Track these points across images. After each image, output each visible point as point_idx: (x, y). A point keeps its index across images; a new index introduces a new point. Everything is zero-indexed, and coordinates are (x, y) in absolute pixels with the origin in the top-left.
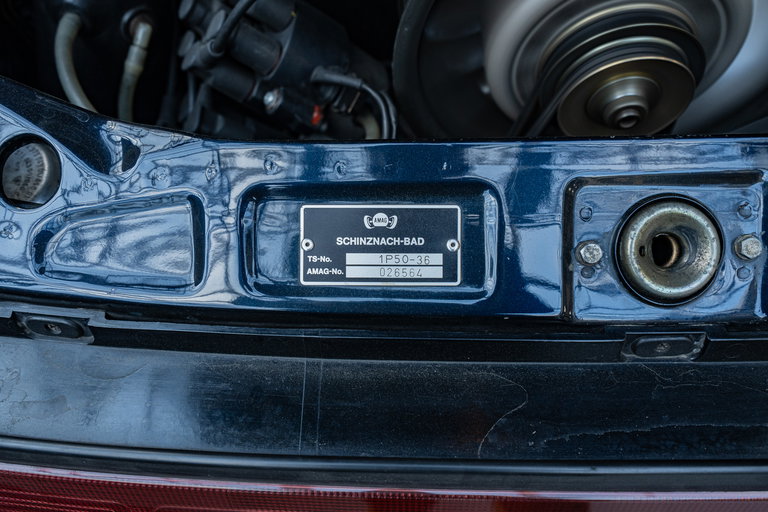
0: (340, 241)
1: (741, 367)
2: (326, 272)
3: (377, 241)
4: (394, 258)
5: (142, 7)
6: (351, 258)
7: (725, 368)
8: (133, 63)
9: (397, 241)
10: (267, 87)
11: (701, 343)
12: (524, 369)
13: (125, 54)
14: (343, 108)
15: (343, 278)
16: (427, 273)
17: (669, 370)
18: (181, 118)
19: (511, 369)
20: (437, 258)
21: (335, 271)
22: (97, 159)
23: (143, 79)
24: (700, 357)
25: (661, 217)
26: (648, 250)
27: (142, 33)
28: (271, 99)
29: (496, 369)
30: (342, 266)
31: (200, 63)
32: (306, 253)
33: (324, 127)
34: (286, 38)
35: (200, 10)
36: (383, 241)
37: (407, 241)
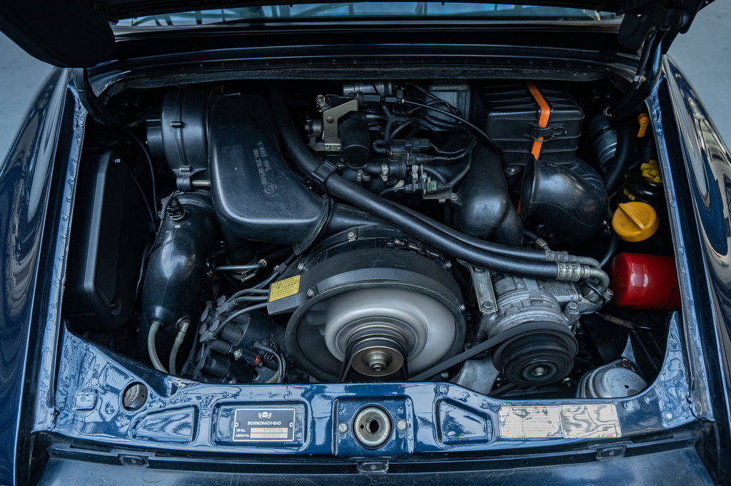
0: (249, 423)
1: (405, 476)
2: (243, 436)
3: (263, 423)
4: (269, 430)
5: (186, 316)
6: (253, 430)
7: (399, 476)
8: (179, 339)
9: (271, 423)
10: (235, 349)
11: (387, 465)
12: (319, 477)
13: (176, 335)
14: (268, 358)
15: (249, 438)
16: (281, 436)
17: (376, 477)
18: (197, 361)
19: (314, 477)
20: (286, 430)
21: (247, 436)
22: (161, 390)
23: (182, 346)
24: (389, 471)
25: (368, 414)
26: (368, 427)
27: (185, 326)
28: (237, 354)
29: (308, 477)
30: (249, 433)
31: (207, 340)
32: (236, 428)
33: (261, 364)
34: (245, 329)
35: (210, 318)
36: (266, 423)
37: (274, 423)
